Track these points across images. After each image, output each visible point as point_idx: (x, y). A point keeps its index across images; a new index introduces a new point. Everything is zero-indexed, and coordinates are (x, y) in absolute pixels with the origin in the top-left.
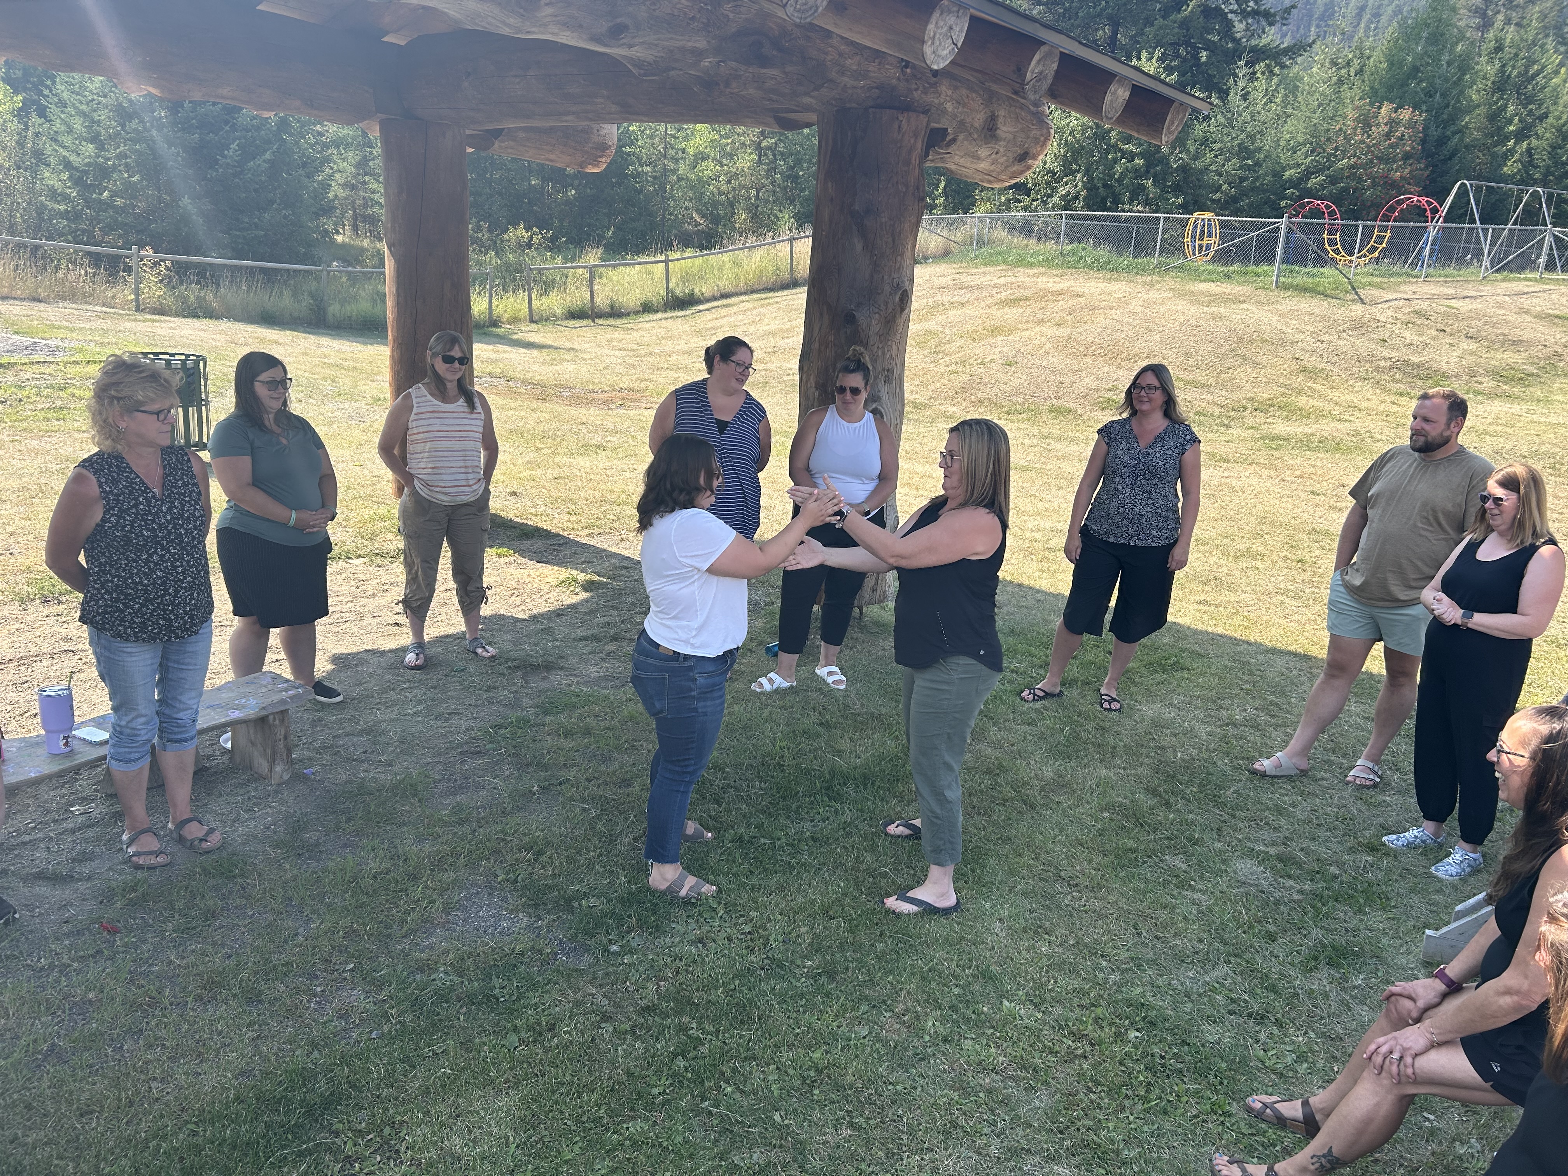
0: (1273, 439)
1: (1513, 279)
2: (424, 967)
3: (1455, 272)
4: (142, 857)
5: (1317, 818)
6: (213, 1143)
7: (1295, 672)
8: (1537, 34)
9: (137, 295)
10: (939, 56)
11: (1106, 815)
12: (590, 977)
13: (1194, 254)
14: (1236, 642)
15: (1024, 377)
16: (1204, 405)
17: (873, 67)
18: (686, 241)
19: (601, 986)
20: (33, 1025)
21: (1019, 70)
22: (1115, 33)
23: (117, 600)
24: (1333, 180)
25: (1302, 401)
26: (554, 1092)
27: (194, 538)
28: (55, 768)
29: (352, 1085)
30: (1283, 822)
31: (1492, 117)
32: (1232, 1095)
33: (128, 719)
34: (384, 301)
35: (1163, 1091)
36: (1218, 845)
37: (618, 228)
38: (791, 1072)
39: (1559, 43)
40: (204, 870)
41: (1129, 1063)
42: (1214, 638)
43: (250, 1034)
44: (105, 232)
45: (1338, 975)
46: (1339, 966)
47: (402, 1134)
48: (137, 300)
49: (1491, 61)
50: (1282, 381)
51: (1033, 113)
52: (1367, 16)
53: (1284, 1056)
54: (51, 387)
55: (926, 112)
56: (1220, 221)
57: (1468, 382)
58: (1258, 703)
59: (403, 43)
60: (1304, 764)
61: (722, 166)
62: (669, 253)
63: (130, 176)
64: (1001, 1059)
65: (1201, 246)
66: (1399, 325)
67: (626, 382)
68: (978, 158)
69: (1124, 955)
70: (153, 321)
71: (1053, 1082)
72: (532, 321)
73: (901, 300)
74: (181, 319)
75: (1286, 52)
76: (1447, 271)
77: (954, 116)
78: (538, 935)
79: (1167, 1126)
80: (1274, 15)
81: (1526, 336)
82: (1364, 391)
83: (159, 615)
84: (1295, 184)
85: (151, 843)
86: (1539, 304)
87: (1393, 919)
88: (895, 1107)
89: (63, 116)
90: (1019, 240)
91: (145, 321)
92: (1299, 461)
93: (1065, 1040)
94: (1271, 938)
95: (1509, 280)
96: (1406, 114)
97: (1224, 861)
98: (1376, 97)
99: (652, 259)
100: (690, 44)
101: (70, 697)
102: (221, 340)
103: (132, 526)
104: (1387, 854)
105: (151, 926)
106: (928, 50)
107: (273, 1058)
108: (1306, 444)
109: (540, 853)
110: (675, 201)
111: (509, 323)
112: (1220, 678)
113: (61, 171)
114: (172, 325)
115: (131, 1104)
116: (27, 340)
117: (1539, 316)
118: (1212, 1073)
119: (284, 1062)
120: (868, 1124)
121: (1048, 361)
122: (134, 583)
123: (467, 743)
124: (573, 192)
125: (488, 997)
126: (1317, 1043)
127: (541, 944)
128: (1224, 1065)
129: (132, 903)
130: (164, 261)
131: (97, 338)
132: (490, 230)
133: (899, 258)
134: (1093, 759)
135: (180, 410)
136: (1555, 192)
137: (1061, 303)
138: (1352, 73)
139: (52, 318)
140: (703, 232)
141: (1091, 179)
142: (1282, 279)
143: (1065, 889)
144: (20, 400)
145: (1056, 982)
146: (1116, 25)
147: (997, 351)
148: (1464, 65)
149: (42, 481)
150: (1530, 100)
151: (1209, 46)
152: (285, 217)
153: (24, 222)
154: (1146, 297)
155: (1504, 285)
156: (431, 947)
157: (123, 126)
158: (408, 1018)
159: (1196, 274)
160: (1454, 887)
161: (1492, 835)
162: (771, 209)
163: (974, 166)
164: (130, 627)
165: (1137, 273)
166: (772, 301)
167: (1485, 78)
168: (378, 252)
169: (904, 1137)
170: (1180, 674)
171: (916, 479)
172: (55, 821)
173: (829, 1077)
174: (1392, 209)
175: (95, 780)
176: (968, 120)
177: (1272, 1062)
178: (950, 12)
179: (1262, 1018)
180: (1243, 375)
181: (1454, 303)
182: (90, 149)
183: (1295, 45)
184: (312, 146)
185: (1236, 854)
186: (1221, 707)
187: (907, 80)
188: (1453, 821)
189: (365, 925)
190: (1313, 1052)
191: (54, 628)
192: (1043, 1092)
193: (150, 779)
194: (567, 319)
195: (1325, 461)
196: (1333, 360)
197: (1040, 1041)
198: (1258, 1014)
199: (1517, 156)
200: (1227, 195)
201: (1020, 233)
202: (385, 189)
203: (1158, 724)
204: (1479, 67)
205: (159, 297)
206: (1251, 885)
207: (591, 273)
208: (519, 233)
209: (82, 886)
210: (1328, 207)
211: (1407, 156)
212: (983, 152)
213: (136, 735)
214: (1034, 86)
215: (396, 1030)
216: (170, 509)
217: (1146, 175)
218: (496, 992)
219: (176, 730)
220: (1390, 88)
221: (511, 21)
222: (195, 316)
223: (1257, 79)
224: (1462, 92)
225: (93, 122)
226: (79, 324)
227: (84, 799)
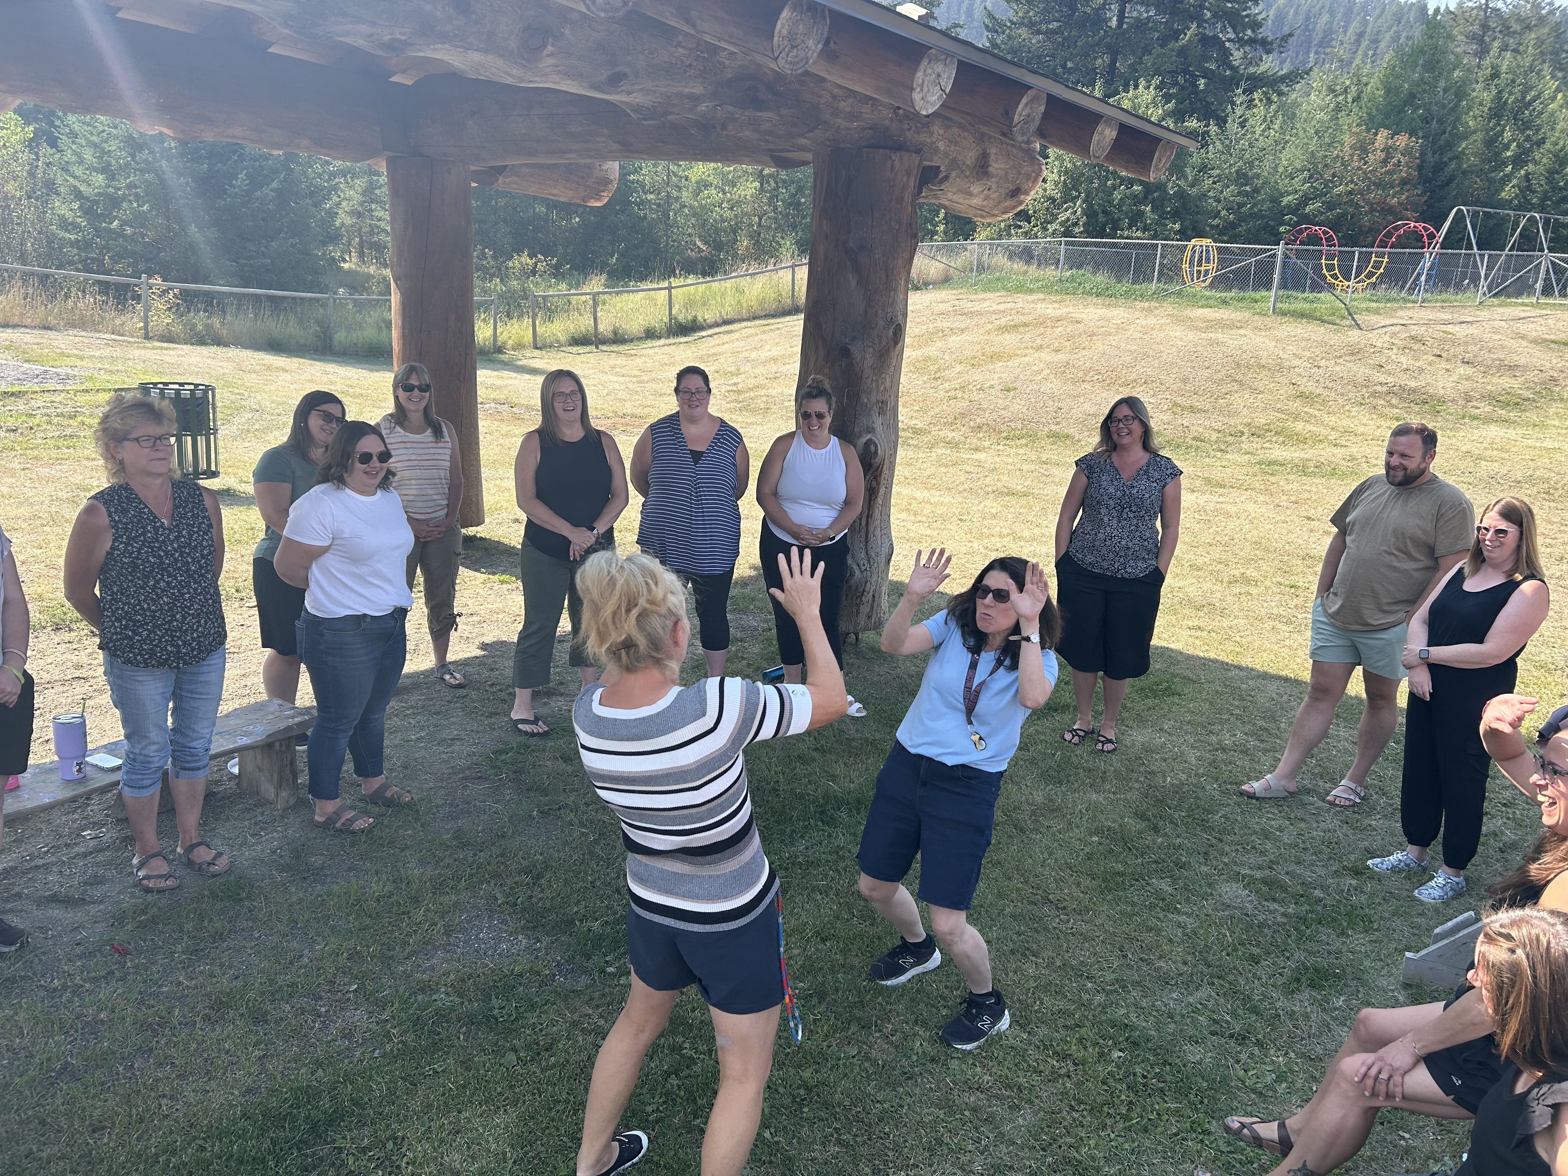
0: (1270, 464)
1: (1510, 304)
2: (424, 988)
3: (1453, 298)
4: (152, 881)
5: (1303, 842)
6: (220, 1158)
7: (1285, 697)
8: (1534, 60)
9: (146, 323)
10: (928, 102)
11: (1095, 839)
12: (587, 997)
13: (1192, 280)
14: (1226, 667)
15: (1023, 402)
16: (1201, 430)
17: (866, 109)
18: (690, 267)
19: (598, 1007)
20: (46, 1044)
21: (1007, 113)
22: (1113, 62)
23: (126, 627)
24: (1330, 206)
25: (1299, 426)
26: (550, 1109)
27: (201, 567)
28: (68, 794)
29: (356, 1103)
30: (1269, 846)
31: (1490, 143)
32: (1211, 1114)
33: (139, 746)
34: (389, 326)
35: (1144, 1109)
36: (1204, 869)
37: (622, 255)
38: (781, 1090)
39: (1555, 68)
40: (212, 892)
41: (1111, 1081)
42: (1205, 663)
43: (257, 1053)
44: (115, 260)
45: (1319, 997)
46: (1322, 988)
47: (403, 1150)
48: (146, 327)
49: (1487, 88)
50: (1278, 406)
51: (1024, 151)
52: (1365, 43)
53: (1264, 1075)
54: (62, 415)
55: (918, 151)
56: (1217, 248)
57: (1464, 407)
58: (1248, 727)
59: (410, 83)
60: (1292, 787)
61: (724, 193)
62: (672, 280)
63: (139, 205)
64: (986, 1078)
65: (1199, 272)
66: (1395, 351)
67: (629, 408)
68: (971, 194)
69: (1110, 977)
70: (162, 348)
71: (1037, 1101)
72: (537, 348)
73: (895, 334)
74: (189, 347)
75: (1283, 79)
76: (1444, 296)
77: (946, 154)
78: (537, 957)
79: (1147, 1143)
80: (1271, 43)
81: (1523, 361)
82: (1361, 417)
83: (167, 641)
84: (1294, 210)
85: (160, 866)
86: (1535, 329)
87: (1375, 942)
88: (882, 1124)
89: (74, 147)
90: (1018, 266)
91: (153, 348)
92: (1295, 486)
93: (1049, 1060)
94: (1255, 960)
95: (1506, 306)
96: (1402, 140)
97: (1210, 885)
98: (1372, 124)
99: (655, 286)
100: (687, 90)
101: (83, 724)
102: (227, 368)
103: (139, 553)
104: (1371, 878)
105: (161, 948)
106: (917, 96)
107: (279, 1076)
108: (1302, 469)
109: (539, 877)
110: (678, 227)
111: (514, 349)
112: (1211, 703)
113: (72, 201)
114: (181, 352)
115: (141, 1120)
116: (37, 368)
117: (1535, 342)
118: (1193, 1092)
119: (290, 1080)
120: (856, 1141)
121: (1047, 387)
122: (143, 609)
123: (468, 768)
124: (577, 219)
125: (488, 1017)
126: (1297, 1063)
127: (539, 965)
128: (1205, 1084)
129: (142, 926)
130: (172, 289)
131: (107, 366)
132: (495, 257)
133: (892, 293)
134: (1083, 783)
135: (189, 438)
136: (1552, 218)
137: (1060, 329)
138: (1350, 100)
139: (63, 346)
140: (706, 259)
141: (1090, 206)
142: (1279, 305)
143: (1054, 912)
144: (31, 428)
145: (1042, 1003)
146: (1114, 53)
147: (996, 376)
148: (1460, 92)
149: (53, 509)
150: (1527, 125)
151: (1207, 74)
152: (293, 246)
153: (35, 250)
154: (1144, 323)
155: (1500, 310)
156: (432, 968)
157: (133, 157)
158: (410, 1038)
159: (1194, 300)
160: (1436, 910)
161: (1476, 859)
162: (774, 236)
163: (967, 202)
164: (140, 654)
165: (1135, 299)
166: (773, 327)
167: (1481, 104)
168: (384, 278)
169: (891, 1154)
170: (1171, 699)
171: (914, 505)
172: (67, 845)
173: (818, 1095)
174: (1389, 235)
175: (106, 806)
176: (960, 158)
177: (1252, 1082)
178: (937, 60)
179: (1243, 1039)
180: (1239, 400)
181: (1450, 328)
182: (100, 179)
183: (1292, 72)
184: (320, 176)
185: (1222, 877)
186: (1211, 732)
187: (900, 121)
188: (1437, 846)
189: (368, 947)
190: (1292, 1071)
191: (65, 656)
192: (1026, 1111)
193: (160, 805)
194: (570, 345)
195: (1320, 487)
196: (1330, 385)
197: (1025, 1061)
198: (1239, 1034)
199: (1515, 181)
200: (1225, 221)
201: (1021, 258)
202: (391, 215)
203: (1148, 750)
204: (1474, 94)
205: (168, 324)
206: (1236, 908)
207: (594, 300)
208: (523, 260)
209: (93, 909)
210: (1325, 233)
211: (1404, 182)
212: (976, 189)
213: (149, 762)
214: (1022, 128)
215: (398, 1050)
216: (177, 538)
217: (1144, 201)
218: (496, 1012)
219: (189, 758)
220: (1387, 115)
221: (514, 71)
222: (202, 342)
223: (1256, 106)
224: (1458, 119)
225: (103, 152)
226: (89, 352)
227: (95, 824)
